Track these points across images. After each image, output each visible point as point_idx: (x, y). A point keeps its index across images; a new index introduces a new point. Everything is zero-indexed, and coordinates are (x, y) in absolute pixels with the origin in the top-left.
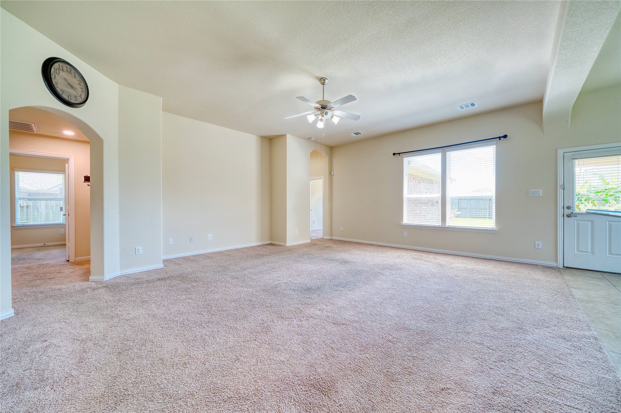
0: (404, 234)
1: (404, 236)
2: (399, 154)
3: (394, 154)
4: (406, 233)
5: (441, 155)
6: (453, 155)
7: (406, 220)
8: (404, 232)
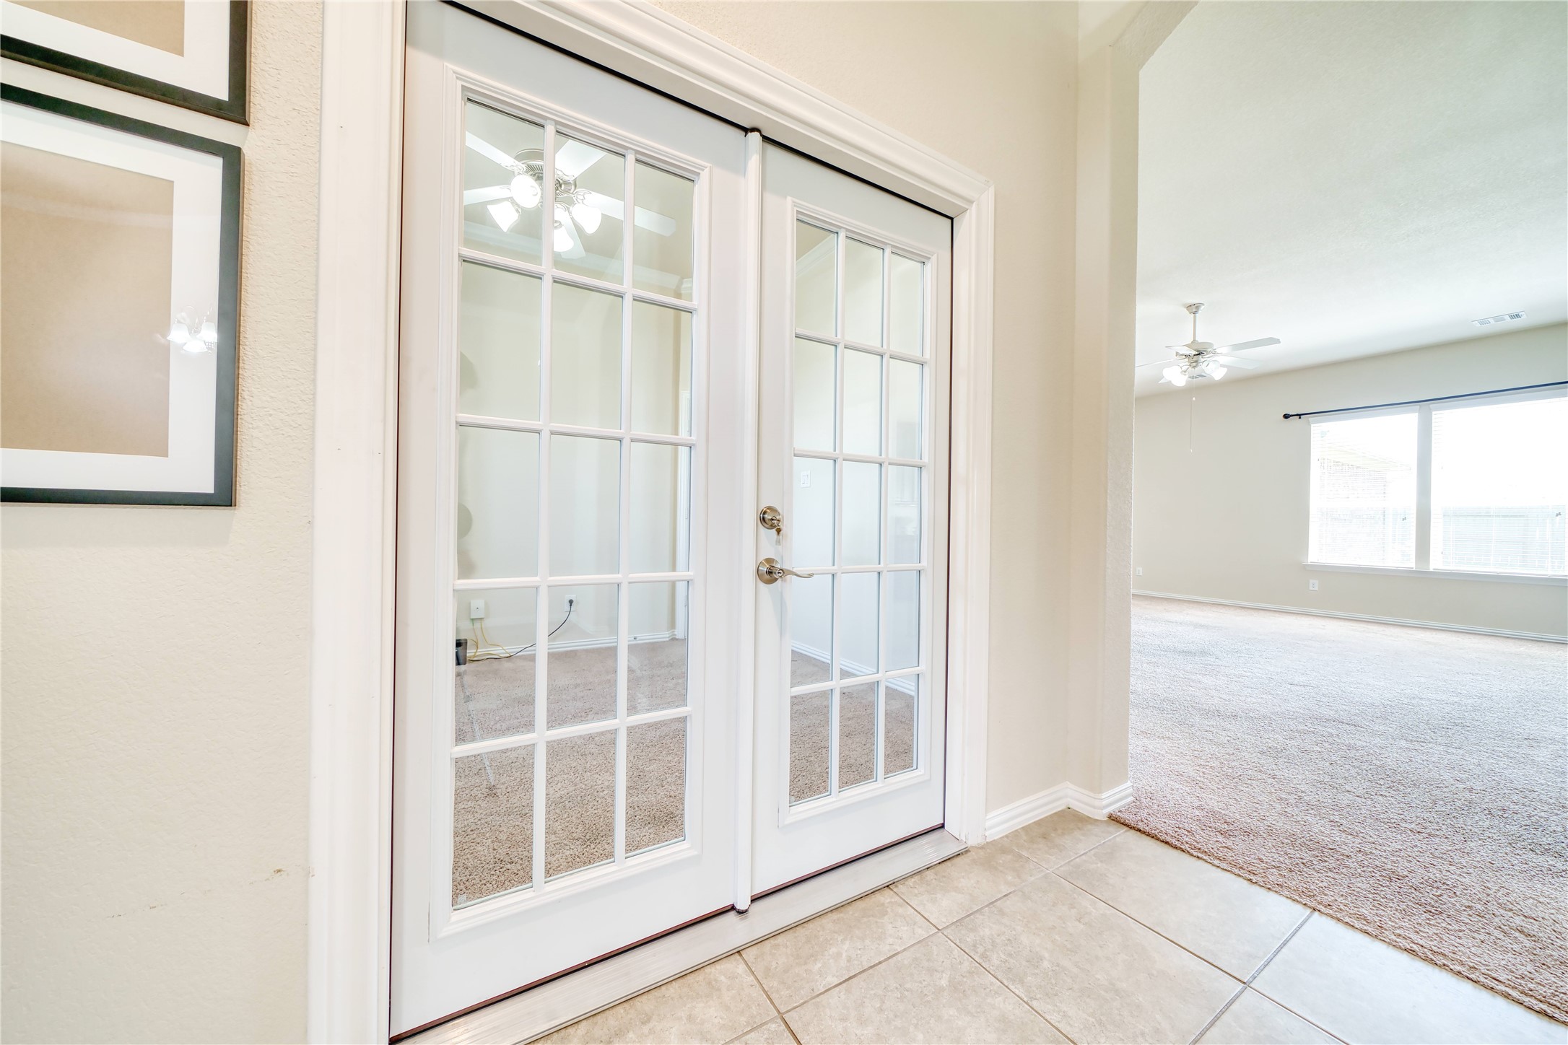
0: (1311, 585)
1: (1311, 588)
2: (1299, 415)
3: (1286, 416)
4: (1316, 582)
5: (1417, 418)
6: (1447, 419)
7: (1318, 553)
8: (1311, 581)
